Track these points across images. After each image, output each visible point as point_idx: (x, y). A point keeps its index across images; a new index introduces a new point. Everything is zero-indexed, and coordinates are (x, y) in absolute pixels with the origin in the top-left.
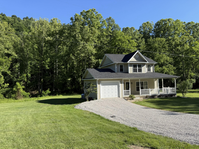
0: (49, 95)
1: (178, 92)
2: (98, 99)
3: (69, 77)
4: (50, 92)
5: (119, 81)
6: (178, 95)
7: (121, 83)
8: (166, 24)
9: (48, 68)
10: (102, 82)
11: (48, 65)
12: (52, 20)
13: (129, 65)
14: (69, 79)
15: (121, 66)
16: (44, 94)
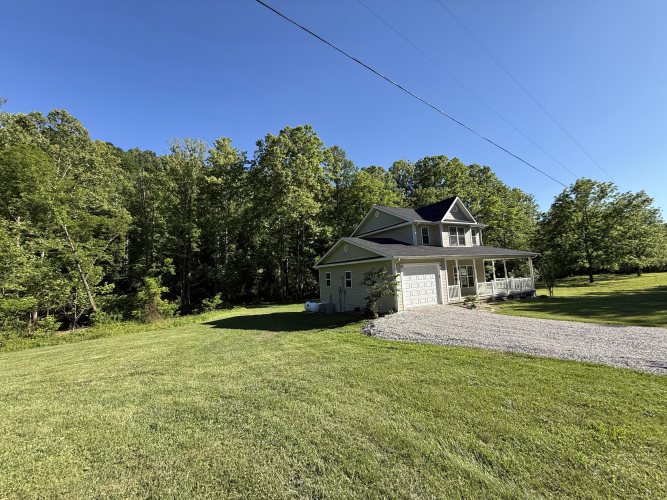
0: (219, 307)
1: (538, 287)
2: (399, 309)
3: (259, 266)
4: (221, 302)
5: (438, 265)
6: (540, 292)
7: (443, 269)
8: (438, 164)
10: (405, 266)
12: (218, 142)
13: (441, 228)
14: (261, 271)
15: (425, 231)
16: (208, 306)
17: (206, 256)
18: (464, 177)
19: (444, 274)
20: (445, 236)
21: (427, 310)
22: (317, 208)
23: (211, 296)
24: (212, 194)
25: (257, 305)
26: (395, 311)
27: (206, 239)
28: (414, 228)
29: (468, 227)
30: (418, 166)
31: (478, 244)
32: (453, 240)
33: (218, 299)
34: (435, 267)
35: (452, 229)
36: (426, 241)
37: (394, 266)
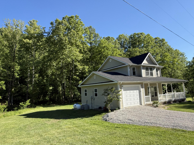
0: (28, 107)
2: (121, 108)
3: (50, 85)
4: (30, 104)
5: (140, 86)
8: (140, 37)
9: (18, 77)
10: (124, 86)
11: (18, 73)
12: (31, 22)
13: (142, 67)
14: (51, 88)
15: (134, 69)
17: (22, 80)
18: (152, 43)
19: (143, 90)
20: (144, 72)
21: (134, 108)
22: (80, 57)
23: (25, 101)
24: (27, 48)
25: (49, 105)
26: (119, 108)
27: (23, 71)
28: (128, 68)
29: (154, 67)
30: (131, 37)
31: (159, 75)
32: (147, 74)
33: (28, 103)
34: (139, 87)
35: (147, 68)
36: (134, 74)
37: (119, 86)
